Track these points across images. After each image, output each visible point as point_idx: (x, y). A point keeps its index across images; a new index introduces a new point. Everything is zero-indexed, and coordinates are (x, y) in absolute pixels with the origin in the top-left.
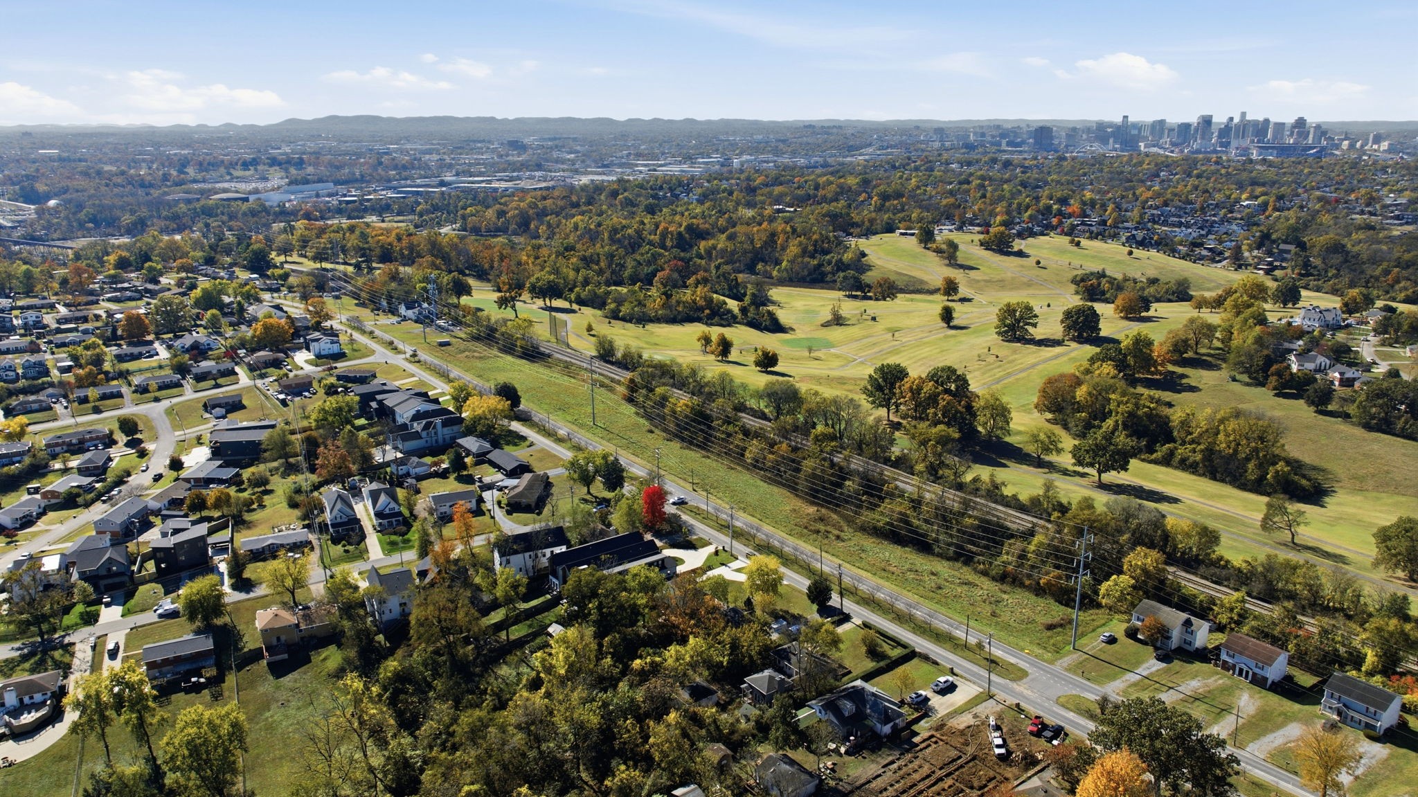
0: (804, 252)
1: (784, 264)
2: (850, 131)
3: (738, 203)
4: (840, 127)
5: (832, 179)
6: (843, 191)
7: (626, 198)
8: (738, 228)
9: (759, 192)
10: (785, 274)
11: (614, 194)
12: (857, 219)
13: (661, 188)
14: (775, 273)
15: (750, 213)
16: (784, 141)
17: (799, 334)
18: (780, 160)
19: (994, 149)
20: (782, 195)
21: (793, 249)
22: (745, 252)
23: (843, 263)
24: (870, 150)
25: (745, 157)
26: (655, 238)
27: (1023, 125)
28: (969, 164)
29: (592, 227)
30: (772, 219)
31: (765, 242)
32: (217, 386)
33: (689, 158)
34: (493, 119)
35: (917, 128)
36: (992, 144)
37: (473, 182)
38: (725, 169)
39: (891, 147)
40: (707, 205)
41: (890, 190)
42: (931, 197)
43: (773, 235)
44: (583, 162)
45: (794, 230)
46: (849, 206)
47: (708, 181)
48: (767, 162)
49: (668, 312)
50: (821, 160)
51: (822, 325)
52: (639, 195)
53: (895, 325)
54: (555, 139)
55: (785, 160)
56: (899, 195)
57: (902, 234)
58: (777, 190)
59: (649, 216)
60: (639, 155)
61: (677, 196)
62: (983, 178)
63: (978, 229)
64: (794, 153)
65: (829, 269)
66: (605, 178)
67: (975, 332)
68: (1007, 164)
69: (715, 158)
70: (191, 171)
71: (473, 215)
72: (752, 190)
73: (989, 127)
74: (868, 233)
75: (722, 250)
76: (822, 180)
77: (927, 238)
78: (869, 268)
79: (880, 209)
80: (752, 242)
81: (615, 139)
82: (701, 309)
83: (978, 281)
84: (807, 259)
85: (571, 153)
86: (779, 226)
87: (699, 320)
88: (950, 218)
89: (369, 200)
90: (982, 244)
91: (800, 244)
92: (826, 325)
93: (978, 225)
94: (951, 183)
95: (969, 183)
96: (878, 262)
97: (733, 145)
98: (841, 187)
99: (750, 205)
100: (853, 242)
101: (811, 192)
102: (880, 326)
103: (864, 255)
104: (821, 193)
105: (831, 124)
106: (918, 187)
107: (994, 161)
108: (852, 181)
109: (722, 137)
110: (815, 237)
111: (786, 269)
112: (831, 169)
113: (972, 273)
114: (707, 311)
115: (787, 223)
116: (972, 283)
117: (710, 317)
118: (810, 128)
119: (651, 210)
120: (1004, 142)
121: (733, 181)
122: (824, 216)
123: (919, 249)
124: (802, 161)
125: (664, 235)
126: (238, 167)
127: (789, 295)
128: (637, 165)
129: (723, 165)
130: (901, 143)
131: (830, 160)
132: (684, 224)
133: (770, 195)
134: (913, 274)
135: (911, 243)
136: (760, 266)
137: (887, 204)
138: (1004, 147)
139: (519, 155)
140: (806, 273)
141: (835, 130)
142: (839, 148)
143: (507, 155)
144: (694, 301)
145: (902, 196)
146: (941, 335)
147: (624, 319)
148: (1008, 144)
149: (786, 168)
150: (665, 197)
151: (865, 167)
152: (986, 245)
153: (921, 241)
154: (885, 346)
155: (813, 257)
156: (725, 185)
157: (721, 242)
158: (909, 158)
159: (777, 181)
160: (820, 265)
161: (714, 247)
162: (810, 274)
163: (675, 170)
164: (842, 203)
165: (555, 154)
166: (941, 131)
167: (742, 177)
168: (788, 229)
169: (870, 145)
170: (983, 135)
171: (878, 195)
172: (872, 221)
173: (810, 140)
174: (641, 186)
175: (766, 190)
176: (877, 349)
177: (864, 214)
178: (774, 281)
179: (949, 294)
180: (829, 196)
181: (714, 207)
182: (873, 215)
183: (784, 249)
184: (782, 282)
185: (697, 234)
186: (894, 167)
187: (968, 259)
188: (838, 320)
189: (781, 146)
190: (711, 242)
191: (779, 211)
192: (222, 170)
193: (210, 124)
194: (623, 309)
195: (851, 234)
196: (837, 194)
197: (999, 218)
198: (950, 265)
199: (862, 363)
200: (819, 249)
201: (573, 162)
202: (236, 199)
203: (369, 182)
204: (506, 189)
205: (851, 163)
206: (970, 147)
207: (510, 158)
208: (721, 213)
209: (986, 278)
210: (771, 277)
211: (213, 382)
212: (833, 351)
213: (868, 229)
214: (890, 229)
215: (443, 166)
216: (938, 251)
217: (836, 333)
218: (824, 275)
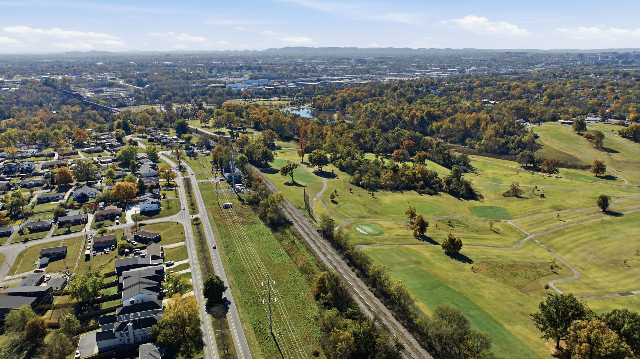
0: (497, 133)
1: (483, 141)
2: (531, 55)
3: (461, 97)
4: (525, 53)
5: (519, 83)
6: (526, 91)
7: (400, 92)
8: (458, 114)
9: (475, 90)
10: (483, 147)
11: (395, 89)
12: (533, 111)
13: (421, 86)
14: (477, 146)
15: (468, 104)
16: (494, 60)
17: (486, 202)
18: (491, 70)
19: (614, 65)
20: (488, 92)
21: (490, 131)
22: (460, 131)
23: (522, 143)
24: (541, 65)
25: (472, 68)
26: (407, 119)
27: (631, 52)
28: (601, 74)
29: (374, 110)
30: (480, 109)
31: (473, 125)
32: (68, 232)
33: (443, 69)
34: (356, 48)
35: (567, 54)
36: (613, 62)
37: (332, 80)
38: (461, 75)
39: (553, 64)
40: (443, 98)
41: (554, 93)
42: (580, 97)
43: (478, 120)
44: (390, 69)
45: (492, 118)
46: (528, 102)
47: (448, 83)
48: (484, 71)
49: (393, 183)
50: (513, 70)
51: (504, 195)
52: (408, 91)
53: (558, 203)
54: (381, 58)
55: (494, 70)
56: (560, 96)
57: (562, 123)
58: (487, 89)
59: (408, 105)
60: (418, 67)
61: (429, 91)
62: (613, 84)
63: (615, 121)
64: (499, 67)
65: (512, 145)
66: (398, 78)
67: (628, 221)
68: (625, 75)
69: (458, 68)
70: (214, 72)
71: (319, 99)
72: (471, 89)
73: (610, 53)
74: (540, 121)
75: (445, 129)
76: (513, 84)
77: (581, 127)
78: (540, 147)
79: (547, 105)
80: (465, 124)
81: (410, 58)
82: (418, 180)
83: (619, 162)
84: (498, 139)
85: (386, 65)
86: (483, 115)
87: (415, 188)
88: (594, 112)
89: (279, 88)
90: (620, 134)
91: (495, 128)
92: (507, 195)
93: (615, 118)
94: (592, 87)
95: (604, 87)
96: (546, 143)
97: (468, 62)
98: (524, 89)
99: (468, 98)
100: (529, 126)
101: (505, 92)
102: (547, 204)
103: (536, 137)
104: (511, 92)
105: (520, 51)
106: (572, 90)
107: (617, 73)
108: (531, 85)
109: (462, 58)
110: (505, 124)
111: (484, 144)
112: (518, 76)
113: (614, 155)
114: (422, 182)
115: (488, 113)
116: (615, 163)
117: (422, 187)
118: (509, 54)
119: (410, 101)
120: (620, 62)
121: (462, 83)
122: (512, 109)
123: (575, 135)
124: (503, 71)
125: (413, 117)
126: (234, 70)
127: (484, 164)
128: (416, 72)
129: (460, 73)
130: (559, 62)
131: (518, 70)
132: (426, 111)
133: (481, 93)
134: (571, 153)
135: (569, 130)
136: (468, 141)
137: (553, 101)
138: (620, 64)
139: (362, 66)
140: (497, 147)
141: (522, 55)
142: (523, 64)
143: (356, 66)
144: (414, 174)
145: (563, 96)
146: (598, 220)
147: (362, 186)
148: (623, 63)
149: (494, 75)
150: (422, 91)
151: (538, 75)
152: (623, 135)
153: (576, 130)
154: (551, 225)
155: (502, 137)
156: (456, 85)
157: (446, 123)
158: (564, 71)
159: (487, 84)
160: (507, 143)
161: (441, 126)
162: (499, 148)
163: (434, 74)
164: (524, 101)
165: (379, 66)
166: (581, 56)
167: (468, 80)
168: (488, 117)
169: (541, 63)
170: (607, 57)
171: (547, 95)
172: (542, 113)
173: (509, 59)
174: (410, 86)
175: (479, 89)
176: (544, 228)
177: (537, 107)
178: (476, 151)
179: (598, 172)
180: (516, 95)
181: (447, 99)
182: (544, 108)
183: (484, 129)
184: (480, 153)
185: (433, 117)
186: (555, 75)
187: (611, 144)
188: (515, 193)
189: (493, 62)
190: (439, 123)
191: (485, 103)
192: (227, 71)
193: (239, 50)
194: (363, 178)
195: (529, 121)
196: (521, 94)
197: (632, 116)
198: (597, 148)
199: (532, 240)
200: (507, 132)
201: (385, 69)
202: (219, 87)
203: (285, 79)
204: (347, 84)
205: (530, 73)
206: (599, 64)
207: (357, 67)
208: (450, 103)
209: (625, 159)
210: (474, 148)
211: (67, 229)
212: (510, 222)
213: (540, 118)
214: (554, 119)
215: (324, 71)
216: (589, 137)
217: (513, 205)
218: (509, 149)
